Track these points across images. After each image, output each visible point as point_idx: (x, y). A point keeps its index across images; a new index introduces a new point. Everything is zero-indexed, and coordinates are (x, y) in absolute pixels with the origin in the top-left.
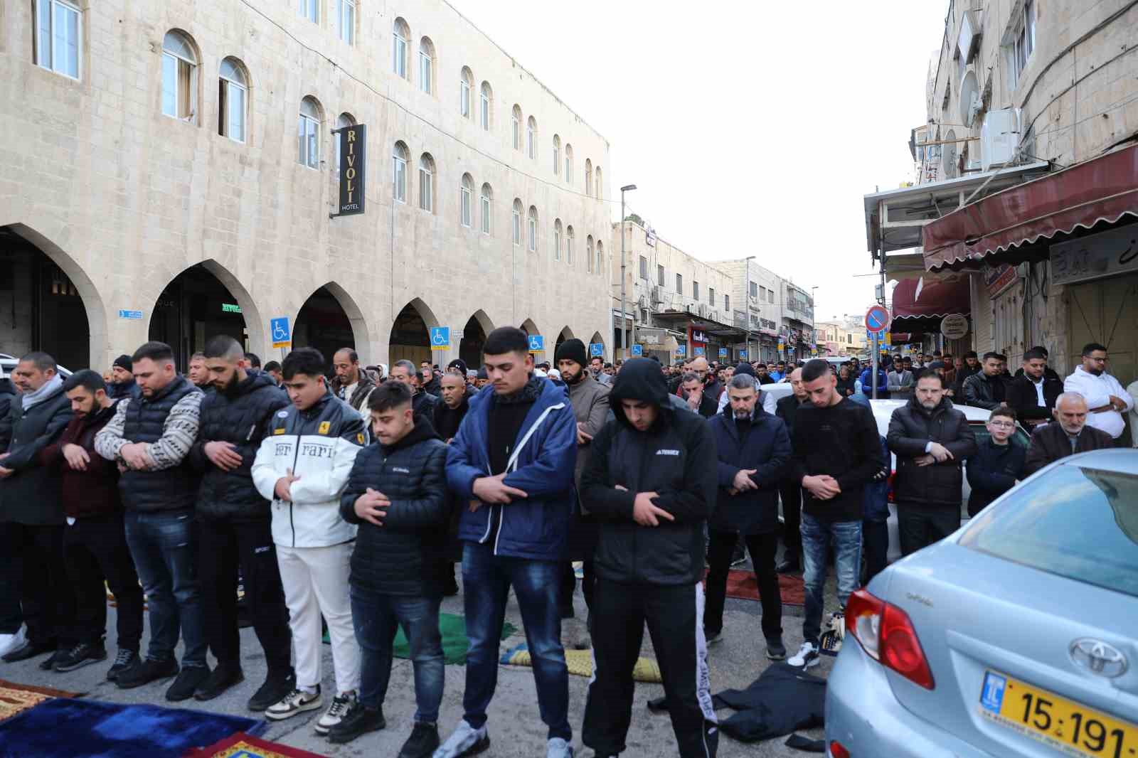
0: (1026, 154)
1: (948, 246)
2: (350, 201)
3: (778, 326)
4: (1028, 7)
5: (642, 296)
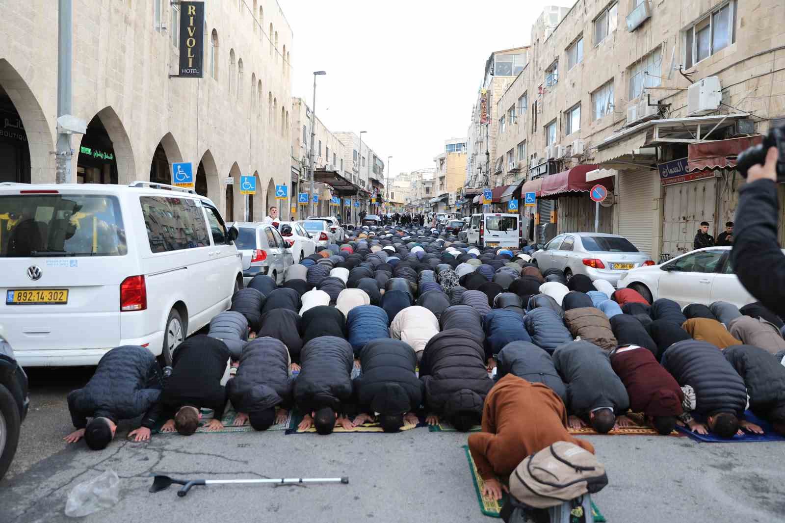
0: (724, 105)
1: (710, 158)
2: (190, 66)
3: (366, 184)
4: (714, 14)
5: (304, 157)
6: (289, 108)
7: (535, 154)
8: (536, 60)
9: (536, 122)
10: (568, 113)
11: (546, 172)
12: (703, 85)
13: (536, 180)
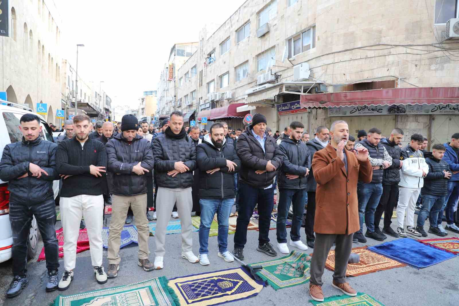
0: (311, 77)
1: (311, 102)
3: (102, 111)
4: (302, 33)
5: (68, 94)
6: (60, 65)
7: (202, 98)
8: (202, 48)
9: (202, 81)
10: (221, 77)
11: (210, 107)
12: (301, 66)
13: (203, 111)
